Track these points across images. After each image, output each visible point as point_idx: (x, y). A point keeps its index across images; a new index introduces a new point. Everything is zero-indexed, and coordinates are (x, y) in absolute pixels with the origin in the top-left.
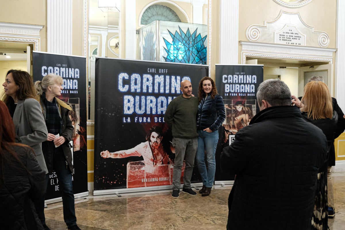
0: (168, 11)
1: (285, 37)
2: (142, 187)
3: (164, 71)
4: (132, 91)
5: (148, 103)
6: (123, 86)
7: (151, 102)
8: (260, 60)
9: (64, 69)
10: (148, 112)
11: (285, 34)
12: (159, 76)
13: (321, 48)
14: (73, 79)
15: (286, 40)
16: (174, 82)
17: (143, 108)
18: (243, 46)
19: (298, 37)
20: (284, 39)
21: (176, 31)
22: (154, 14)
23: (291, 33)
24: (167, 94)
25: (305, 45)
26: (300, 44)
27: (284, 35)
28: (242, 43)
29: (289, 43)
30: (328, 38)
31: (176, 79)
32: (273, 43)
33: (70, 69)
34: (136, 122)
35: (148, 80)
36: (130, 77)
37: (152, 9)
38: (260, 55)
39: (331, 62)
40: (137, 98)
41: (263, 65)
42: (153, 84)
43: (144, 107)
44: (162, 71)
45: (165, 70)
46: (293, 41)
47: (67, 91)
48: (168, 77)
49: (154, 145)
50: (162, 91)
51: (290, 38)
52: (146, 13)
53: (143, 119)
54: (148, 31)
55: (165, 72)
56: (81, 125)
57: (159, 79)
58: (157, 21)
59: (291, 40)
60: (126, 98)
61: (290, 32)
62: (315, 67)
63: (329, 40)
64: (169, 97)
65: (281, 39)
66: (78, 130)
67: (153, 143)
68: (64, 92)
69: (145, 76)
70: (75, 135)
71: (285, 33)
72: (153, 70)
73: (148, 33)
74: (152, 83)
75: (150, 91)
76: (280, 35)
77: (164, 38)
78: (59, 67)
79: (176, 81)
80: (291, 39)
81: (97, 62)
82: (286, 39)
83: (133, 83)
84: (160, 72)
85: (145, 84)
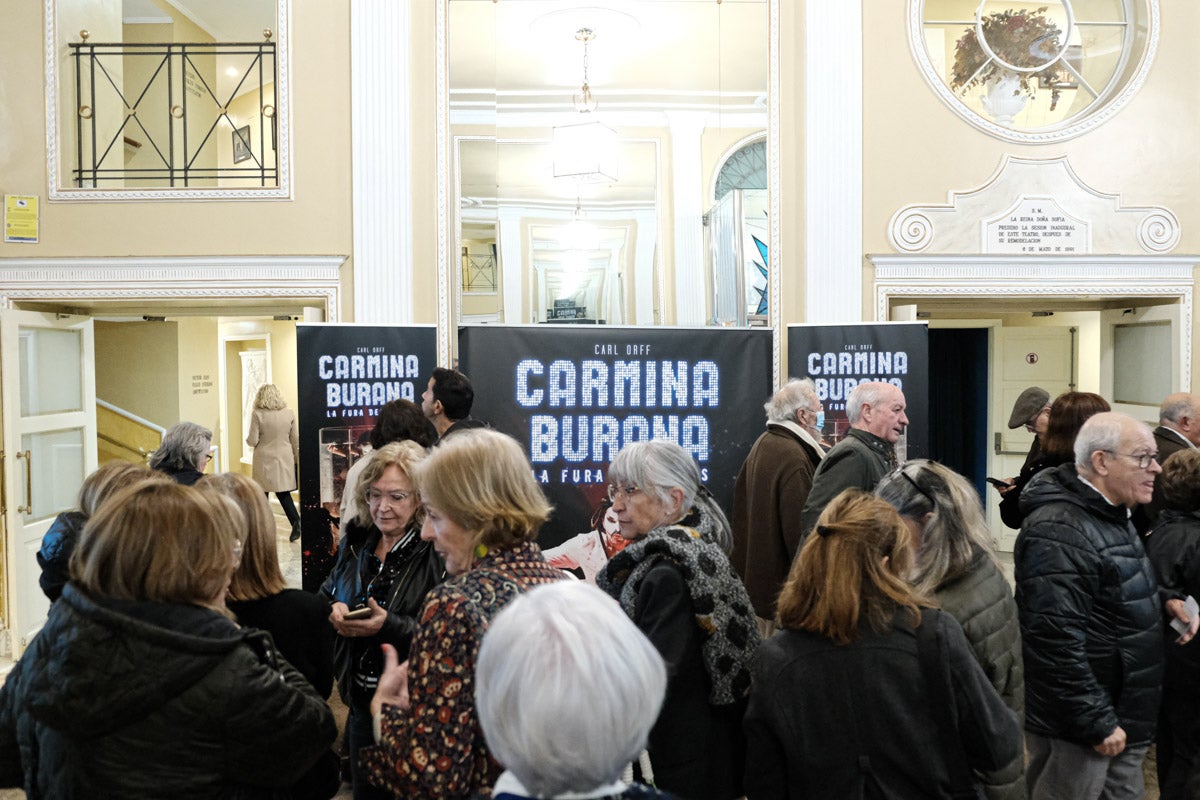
1: (1020, 231)
3: (641, 350)
4: (553, 404)
5: (595, 433)
6: (530, 393)
7: (606, 430)
9: (377, 357)
10: (598, 457)
11: (1018, 223)
12: (627, 362)
13: (1149, 258)
14: (402, 381)
15: (1022, 241)
16: (668, 376)
17: (583, 446)
18: (878, 268)
19: (1061, 228)
20: (1015, 238)
23: (1039, 219)
24: (650, 407)
25: (1090, 252)
26: (1072, 249)
27: (1015, 228)
28: (874, 260)
29: (1032, 249)
30: (1173, 222)
31: (675, 368)
32: (978, 252)
33: (393, 357)
34: (563, 481)
35: (595, 374)
36: (547, 370)
38: (934, 289)
39: (1189, 297)
40: (568, 421)
41: (922, 322)
42: (611, 384)
43: (586, 443)
44: (635, 350)
45: (644, 348)
46: (1046, 242)
48: (651, 366)
49: (615, 542)
50: (635, 401)
51: (1035, 234)
53: (582, 475)
55: (644, 352)
57: (628, 371)
58: (737, 190)
59: (1039, 241)
60: (537, 421)
61: (1035, 216)
62: (1139, 309)
63: (1177, 231)
64: (656, 417)
65: (1006, 237)
67: (612, 536)
69: (588, 365)
71: (1018, 219)
72: (610, 350)
74: (607, 383)
75: (603, 401)
76: (1001, 227)
77: (754, 238)
78: (365, 356)
79: (676, 374)
80: (1041, 237)
81: (463, 337)
82: (1020, 237)
83: (554, 383)
84: (629, 354)
85: (588, 384)
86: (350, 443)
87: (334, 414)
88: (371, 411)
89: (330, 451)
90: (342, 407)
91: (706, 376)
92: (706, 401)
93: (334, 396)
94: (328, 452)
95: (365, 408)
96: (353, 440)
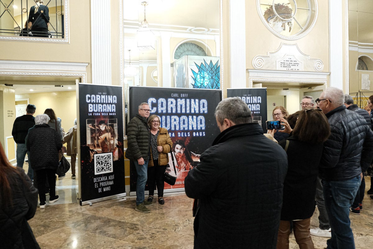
0: (196, 48)
1: (286, 64)
2: (169, 189)
4: (159, 112)
5: (172, 121)
6: (152, 108)
7: (175, 120)
8: (264, 84)
9: (104, 96)
10: (173, 129)
12: (181, 99)
13: (317, 72)
14: (112, 104)
15: (286, 67)
16: (193, 104)
17: (168, 125)
18: (250, 73)
19: (296, 64)
20: (285, 66)
21: (202, 63)
22: (185, 50)
23: (290, 61)
24: (188, 113)
25: (303, 70)
26: (299, 70)
27: (285, 63)
28: (249, 70)
29: (289, 69)
30: (322, 63)
31: (195, 101)
32: (275, 69)
33: (109, 96)
35: (172, 103)
36: (157, 101)
37: (183, 47)
38: (265, 80)
39: (326, 84)
40: (164, 117)
41: (266, 88)
42: (176, 106)
43: (169, 124)
44: (184, 95)
46: (292, 67)
47: (107, 113)
48: (188, 100)
49: (178, 155)
50: (183, 111)
51: (290, 65)
52: (179, 50)
54: (179, 64)
55: (186, 96)
56: (118, 140)
57: (181, 102)
58: (186, 56)
59: (290, 67)
61: (290, 60)
62: (312, 87)
63: (323, 66)
64: (190, 116)
65: (282, 66)
66: (116, 144)
68: (105, 114)
69: (170, 100)
70: (114, 148)
71: (285, 61)
72: (176, 95)
73: (179, 65)
74: (175, 106)
75: (174, 111)
76: (281, 63)
77: (191, 69)
78: (100, 95)
79: (195, 103)
80: (291, 66)
81: (131, 90)
82: (286, 66)
83: (159, 105)
84: (182, 97)
85: (170, 106)
86: (96, 124)
87: (91, 114)
88: (102, 113)
89: (90, 127)
90: (93, 112)
91: (204, 104)
92: (204, 111)
93: (91, 108)
94: (89, 127)
95: (101, 113)
96: (97, 123)
